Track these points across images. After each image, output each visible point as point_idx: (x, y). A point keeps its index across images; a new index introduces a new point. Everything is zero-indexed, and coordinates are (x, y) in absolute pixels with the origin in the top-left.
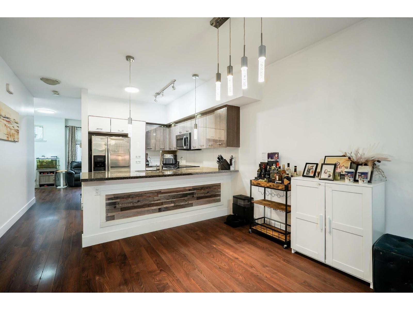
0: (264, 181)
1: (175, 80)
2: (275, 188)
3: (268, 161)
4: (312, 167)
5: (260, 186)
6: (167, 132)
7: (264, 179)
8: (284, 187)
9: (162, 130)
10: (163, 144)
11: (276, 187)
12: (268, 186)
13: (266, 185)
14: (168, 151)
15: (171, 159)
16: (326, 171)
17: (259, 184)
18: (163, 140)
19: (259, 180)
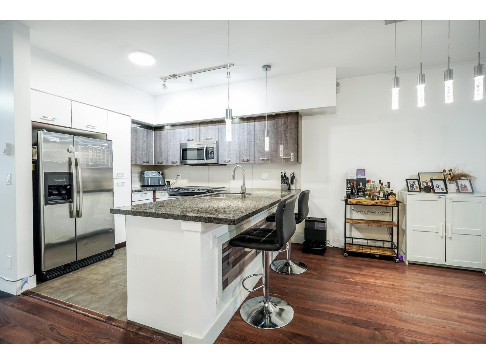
0: (364, 198)
1: (233, 65)
2: (383, 205)
3: (357, 178)
4: (413, 183)
5: (362, 204)
6: (151, 136)
7: (365, 197)
8: (396, 202)
9: (146, 133)
10: (146, 155)
11: (385, 204)
12: (373, 204)
13: (370, 202)
14: (154, 165)
15: (156, 178)
16: (437, 186)
17: (360, 202)
18: (147, 148)
19: (358, 199)
